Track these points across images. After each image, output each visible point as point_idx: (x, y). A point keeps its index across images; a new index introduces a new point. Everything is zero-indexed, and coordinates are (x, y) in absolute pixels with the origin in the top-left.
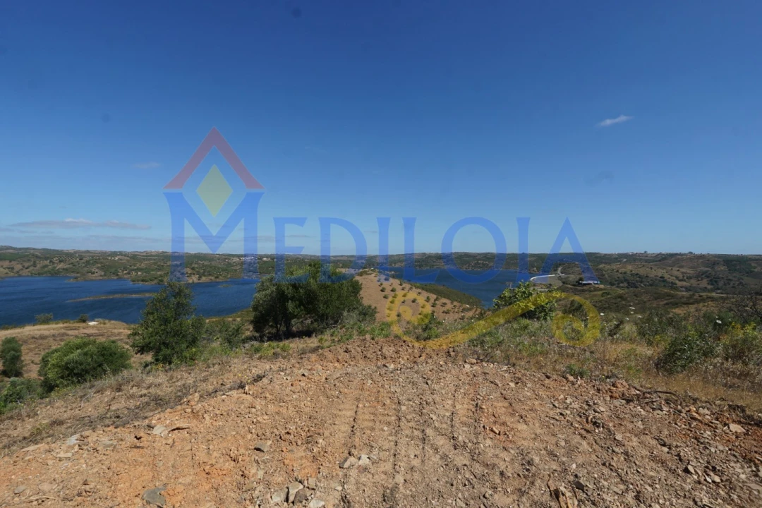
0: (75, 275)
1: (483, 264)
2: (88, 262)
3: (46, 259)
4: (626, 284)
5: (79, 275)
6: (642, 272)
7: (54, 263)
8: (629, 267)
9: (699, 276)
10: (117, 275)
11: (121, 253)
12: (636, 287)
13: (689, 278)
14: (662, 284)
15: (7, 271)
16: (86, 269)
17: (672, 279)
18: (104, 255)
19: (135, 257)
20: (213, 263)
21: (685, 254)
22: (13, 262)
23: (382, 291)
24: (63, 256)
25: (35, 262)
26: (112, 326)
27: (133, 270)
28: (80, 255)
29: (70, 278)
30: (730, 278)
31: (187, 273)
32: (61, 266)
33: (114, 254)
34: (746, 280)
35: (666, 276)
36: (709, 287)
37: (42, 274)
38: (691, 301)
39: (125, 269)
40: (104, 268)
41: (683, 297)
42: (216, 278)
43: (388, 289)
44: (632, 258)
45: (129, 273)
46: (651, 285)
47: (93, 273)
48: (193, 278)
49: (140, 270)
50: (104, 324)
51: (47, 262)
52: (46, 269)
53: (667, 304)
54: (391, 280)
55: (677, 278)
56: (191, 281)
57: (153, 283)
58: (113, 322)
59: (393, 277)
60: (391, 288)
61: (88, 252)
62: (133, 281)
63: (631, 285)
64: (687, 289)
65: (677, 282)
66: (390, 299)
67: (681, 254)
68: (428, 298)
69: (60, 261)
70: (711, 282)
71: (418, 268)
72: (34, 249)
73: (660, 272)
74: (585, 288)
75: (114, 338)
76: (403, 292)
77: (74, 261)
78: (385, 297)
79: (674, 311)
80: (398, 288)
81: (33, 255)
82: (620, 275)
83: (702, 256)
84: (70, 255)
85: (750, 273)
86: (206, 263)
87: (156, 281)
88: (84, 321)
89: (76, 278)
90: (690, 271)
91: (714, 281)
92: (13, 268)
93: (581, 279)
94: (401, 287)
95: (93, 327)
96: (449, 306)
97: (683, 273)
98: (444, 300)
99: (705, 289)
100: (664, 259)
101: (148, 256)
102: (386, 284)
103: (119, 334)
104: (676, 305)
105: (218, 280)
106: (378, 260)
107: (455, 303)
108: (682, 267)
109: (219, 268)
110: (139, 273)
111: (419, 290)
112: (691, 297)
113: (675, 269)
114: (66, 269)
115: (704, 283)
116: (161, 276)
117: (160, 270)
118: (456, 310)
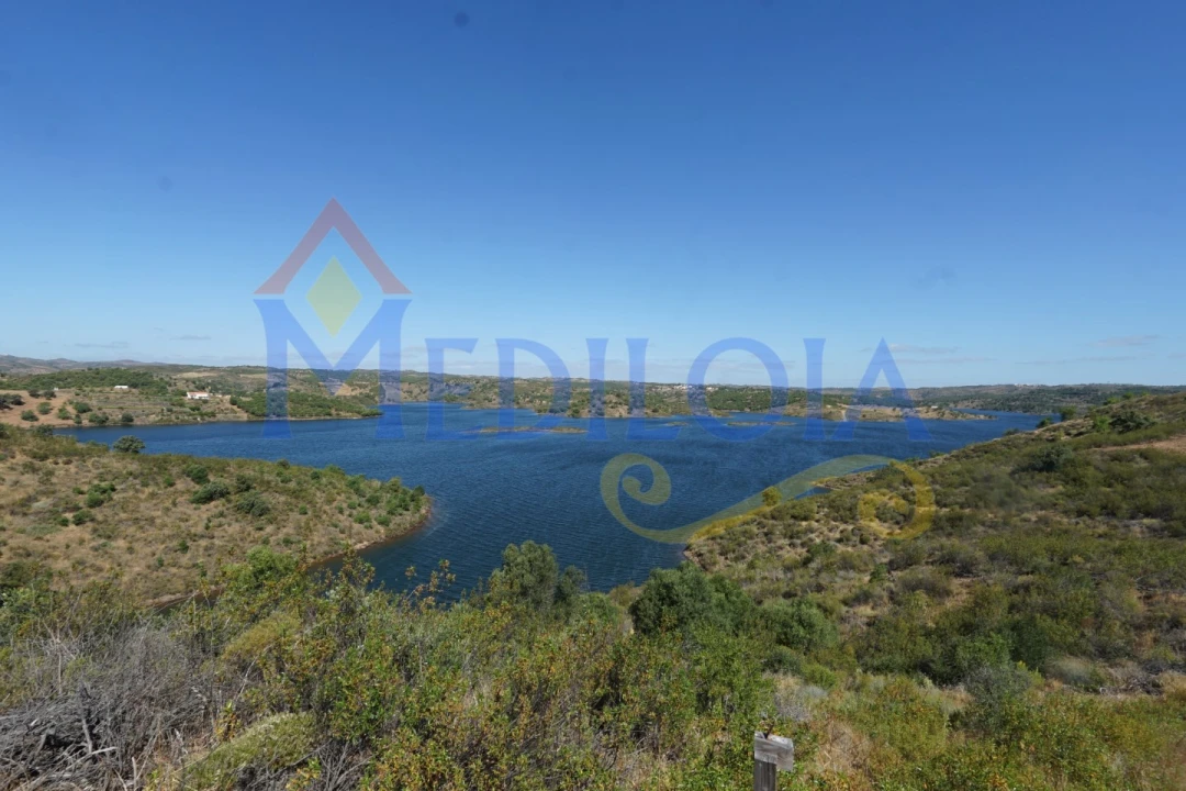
2: (484, 386)
5: (474, 402)
10: (518, 403)
15: (406, 395)
16: (482, 395)
22: (413, 385)
27: (538, 397)
31: (611, 402)
39: (527, 395)
42: (654, 411)
45: (531, 402)
47: (490, 401)
48: (621, 410)
49: (542, 397)
56: (617, 415)
62: (540, 411)
69: (457, 385)
77: (470, 384)
87: (569, 413)
89: (472, 405)
92: (411, 392)
110: (544, 402)
114: (462, 395)
116: (575, 405)
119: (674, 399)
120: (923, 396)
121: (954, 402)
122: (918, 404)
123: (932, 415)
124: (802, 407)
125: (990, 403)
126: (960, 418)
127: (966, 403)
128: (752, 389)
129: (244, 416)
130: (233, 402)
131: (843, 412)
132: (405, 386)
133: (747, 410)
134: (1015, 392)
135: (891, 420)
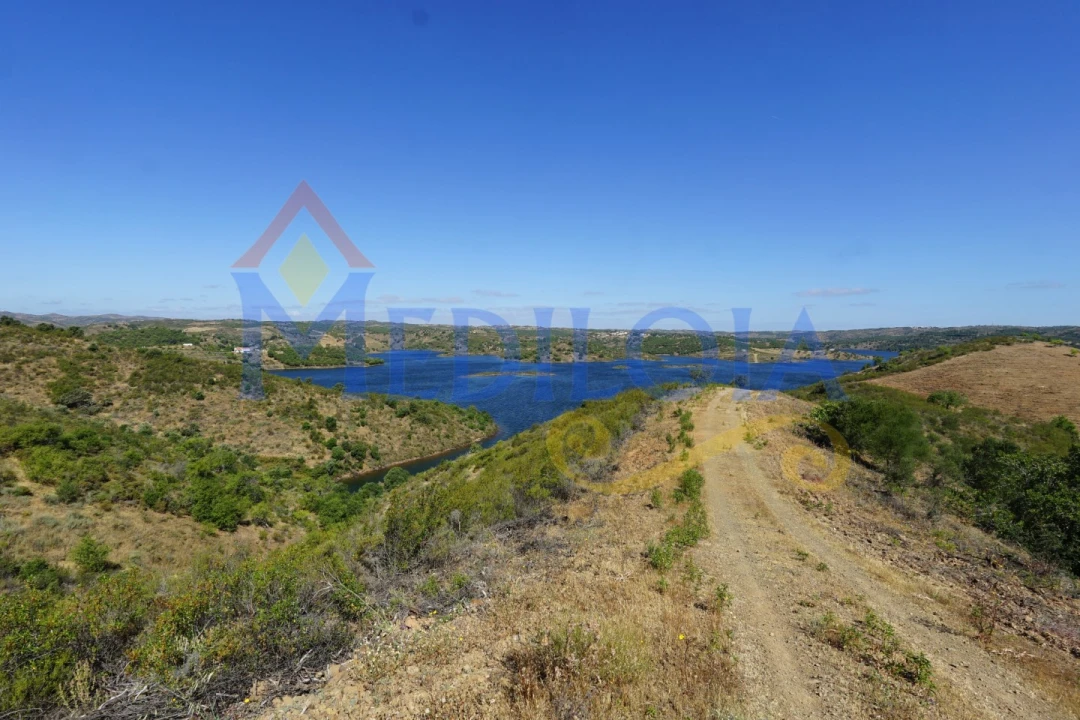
0: (441, 350)
2: (450, 335)
3: (412, 333)
7: (420, 337)
10: (483, 351)
15: (383, 344)
16: (449, 344)
22: (388, 336)
24: (427, 331)
27: (498, 345)
29: (437, 353)
31: (565, 349)
32: (426, 340)
37: (411, 348)
39: (490, 344)
42: (601, 356)
45: (494, 349)
51: (413, 336)
52: (414, 343)
56: (570, 360)
69: (426, 335)
77: (437, 334)
84: (433, 329)
87: (531, 359)
89: (442, 354)
92: (387, 342)
114: (432, 344)
116: (534, 352)
119: (612, 345)
120: (831, 338)
121: (856, 344)
122: (822, 346)
123: (830, 357)
124: (722, 351)
125: (885, 345)
126: (852, 359)
127: (864, 344)
128: (680, 335)
129: (281, 366)
130: (271, 355)
131: (756, 355)
132: (381, 337)
133: (676, 354)
134: (909, 335)
135: (795, 361)
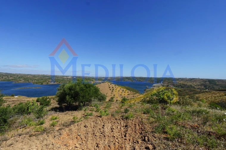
0: (15, 81)
1: (139, 80)
2: (19, 77)
3: (6, 76)
4: (180, 87)
6: (185, 83)
7: (8, 77)
8: (182, 82)
9: (201, 85)
10: (29, 81)
11: (30, 75)
12: (184, 88)
13: (199, 85)
14: (191, 87)
16: (19, 79)
17: (194, 86)
18: (25, 75)
19: (34, 76)
20: (59, 78)
21: (197, 79)
23: (109, 88)
24: (12, 75)
25: (2, 77)
26: (23, 98)
27: (34, 80)
28: (17, 75)
29: (14, 82)
30: (210, 85)
31: (50, 81)
32: (11, 78)
33: (28, 75)
34: (214, 86)
35: (192, 85)
36: (204, 88)
37: (5, 81)
38: (201, 92)
39: (31, 79)
40: (24, 79)
41: (198, 91)
43: (111, 87)
44: (182, 79)
45: (32, 81)
46: (188, 87)
47: (21, 81)
49: (36, 80)
50: (20, 97)
51: (6, 77)
52: (6, 79)
53: (194, 93)
54: (112, 85)
55: (195, 85)
56: (51, 84)
57: (39, 84)
58: (23, 96)
59: (113, 84)
60: (112, 87)
61: (20, 74)
62: (33, 83)
63: (182, 87)
64: (198, 89)
65: (195, 86)
66: (112, 90)
67: (196, 79)
68: (123, 90)
69: (11, 77)
70: (205, 87)
71: (120, 81)
72: (3, 73)
73: (190, 84)
74: (169, 88)
75: (22, 102)
76: (116, 88)
77: (15, 77)
78: (110, 90)
79: (196, 95)
80: (114, 87)
81: (2, 75)
82: (179, 84)
83: (202, 79)
84: (14, 75)
85: (215, 84)
86: (56, 78)
87: (40, 83)
88: (13, 96)
89: (15, 82)
90: (199, 83)
91: (205, 86)
93: (168, 85)
94: (115, 87)
95: (16, 98)
96: (129, 93)
97: (197, 84)
98: (128, 91)
99: (203, 89)
100: (191, 80)
101: (38, 76)
102: (111, 86)
103: (24, 100)
104: (196, 93)
105: (60, 84)
106: (109, 78)
107: (131, 92)
108: (196, 82)
109: (60, 80)
111: (121, 88)
112: (200, 91)
113: (195, 83)
114: (12, 79)
115: (203, 87)
116: (42, 82)
117: (42, 80)
118: (132, 94)
